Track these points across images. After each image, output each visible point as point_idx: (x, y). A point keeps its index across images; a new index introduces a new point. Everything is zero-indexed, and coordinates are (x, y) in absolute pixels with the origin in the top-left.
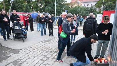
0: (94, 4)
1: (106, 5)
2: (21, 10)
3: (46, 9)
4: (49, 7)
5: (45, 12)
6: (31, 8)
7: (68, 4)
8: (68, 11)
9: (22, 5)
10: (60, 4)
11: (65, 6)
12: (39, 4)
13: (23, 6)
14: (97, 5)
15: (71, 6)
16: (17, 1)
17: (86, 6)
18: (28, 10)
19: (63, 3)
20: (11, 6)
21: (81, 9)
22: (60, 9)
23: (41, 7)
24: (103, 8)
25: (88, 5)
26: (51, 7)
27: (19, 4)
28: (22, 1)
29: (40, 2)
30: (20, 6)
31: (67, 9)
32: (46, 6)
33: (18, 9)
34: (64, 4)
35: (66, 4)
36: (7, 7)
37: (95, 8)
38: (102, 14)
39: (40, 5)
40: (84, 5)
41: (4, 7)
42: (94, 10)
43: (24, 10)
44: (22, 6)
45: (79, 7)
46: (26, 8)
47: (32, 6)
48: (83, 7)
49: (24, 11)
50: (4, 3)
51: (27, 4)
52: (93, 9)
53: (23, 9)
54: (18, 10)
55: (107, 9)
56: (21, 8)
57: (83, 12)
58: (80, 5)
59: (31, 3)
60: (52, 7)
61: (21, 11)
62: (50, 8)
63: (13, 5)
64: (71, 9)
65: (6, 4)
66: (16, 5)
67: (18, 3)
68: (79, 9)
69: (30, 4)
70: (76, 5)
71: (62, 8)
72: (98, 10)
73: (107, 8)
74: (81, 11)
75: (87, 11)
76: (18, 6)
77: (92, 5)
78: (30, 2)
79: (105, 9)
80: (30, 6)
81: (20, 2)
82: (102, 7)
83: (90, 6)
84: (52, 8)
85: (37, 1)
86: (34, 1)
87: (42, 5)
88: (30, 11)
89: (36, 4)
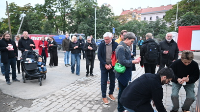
0: (161, 16)
1: (183, 16)
2: (38, 30)
3: (80, 27)
4: (84, 24)
5: (79, 32)
6: (55, 26)
7: (117, 18)
8: (117, 29)
9: (38, 23)
10: (103, 18)
11: (111, 21)
12: (67, 20)
13: (42, 24)
14: (167, 18)
15: (121, 21)
16: (32, 17)
17: (148, 19)
18: (48, 31)
19: (107, 17)
20: (21, 26)
21: (139, 25)
22: (103, 27)
23: (71, 25)
24: (178, 22)
25: (151, 19)
26: (88, 24)
27: (35, 21)
28: (39, 17)
29: (70, 17)
30: (36, 25)
31: (116, 26)
32: (78, 22)
33: (33, 29)
34: (109, 18)
35: (113, 19)
36: (15, 27)
37: (164, 23)
38: (178, 32)
39: (69, 22)
40: (145, 18)
41: (10, 27)
42: (162, 26)
43: (43, 31)
45: (136, 22)
46: (46, 27)
47: (56, 24)
48: (142, 22)
49: (43, 33)
50: (9, 20)
51: (47, 20)
52: (161, 24)
53: (40, 30)
55: (185, 24)
56: (38, 28)
57: (143, 30)
58: (137, 19)
59: (54, 19)
60: (90, 23)
61: (37, 33)
62: (86, 26)
63: (24, 24)
64: (122, 26)
65: (13, 21)
66: (30, 23)
67: (33, 19)
68: (136, 26)
69: (52, 20)
70: (130, 19)
71: (107, 24)
72: (168, 25)
73: (184, 21)
74: (139, 29)
75: (149, 28)
76: (33, 24)
77: (157, 17)
78: (53, 17)
79: (182, 23)
80: (52, 23)
81: (37, 18)
82: (177, 20)
83: (154, 19)
84: (89, 25)
85: (65, 16)
86: (59, 16)
87: (72, 21)
88: (53, 31)
89: (63, 21)
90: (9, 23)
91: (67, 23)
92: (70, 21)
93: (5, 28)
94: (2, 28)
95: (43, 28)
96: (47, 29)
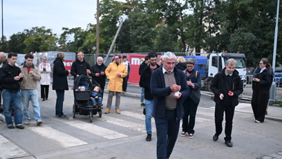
2: (146, 46)
3: (234, 38)
4: (245, 31)
5: (230, 49)
6: (179, 38)
9: (149, 31)
12: (207, 25)
13: (154, 34)
16: (138, 20)
18: (166, 47)
20: (116, 37)
23: (214, 35)
26: (253, 32)
27: (142, 27)
28: (150, 19)
29: (212, 17)
30: (143, 35)
33: (138, 43)
36: (107, 40)
39: (210, 28)
43: (155, 48)
44: (150, 33)
46: (163, 39)
47: (182, 33)
50: (98, 28)
51: (166, 25)
53: (150, 44)
54: (136, 46)
56: (147, 42)
59: (179, 22)
60: (259, 30)
61: (143, 51)
62: (250, 36)
63: (123, 34)
65: (106, 30)
66: (133, 33)
67: (140, 25)
69: (176, 24)
76: (139, 34)
78: (177, 18)
80: (175, 32)
81: (146, 21)
84: (257, 34)
85: (202, 15)
86: (190, 16)
87: (216, 25)
88: (175, 49)
89: (198, 25)
90: (98, 32)
91: (206, 30)
92: (212, 25)
93: (92, 41)
94: (88, 41)
95: (155, 42)
96: (164, 44)
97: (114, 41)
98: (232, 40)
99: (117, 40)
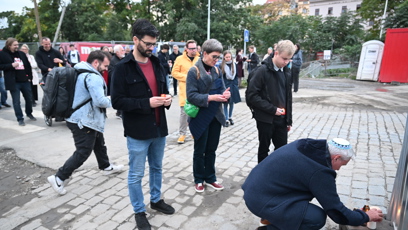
0: (352, 7)
1: (400, 6)
2: (95, 34)
3: (180, 28)
4: (189, 21)
5: (177, 38)
6: (129, 26)
7: (258, 9)
8: (257, 33)
9: (96, 19)
10: (228, 10)
11: (245, 17)
12: (155, 13)
13: (103, 21)
14: (365, 10)
15: (266, 16)
16: (83, 5)
17: (324, 13)
18: (117, 35)
19: (237, 7)
20: (60, 23)
21: (303, 26)
22: (228, 30)
23: (161, 24)
24: (387, 19)
25: (330, 12)
26: (196, 22)
27: (89, 14)
28: (97, 5)
29: (159, 6)
30: (91, 22)
31: (253, 27)
32: (177, 18)
33: (86, 30)
34: (241, 10)
35: (249, 11)
36: (50, 26)
37: (357, 22)
38: (383, 42)
39: (158, 17)
40: (317, 11)
41: (39, 27)
42: (352, 28)
43: (105, 36)
44: (98, 21)
45: (296, 18)
46: (112, 27)
47: (131, 21)
48: (311, 18)
49: (106, 39)
50: (36, 13)
51: (114, 13)
52: (351, 24)
53: (99, 32)
54: (85, 34)
55: (401, 23)
56: (96, 29)
57: (310, 37)
58: (300, 11)
59: (127, 10)
60: (201, 20)
61: (93, 40)
62: (193, 26)
63: (69, 21)
64: (266, 28)
65: (46, 15)
66: (79, 19)
67: (86, 11)
68: (298, 27)
69: (124, 12)
70: (285, 13)
71: (236, 23)
72: (366, 26)
73: (402, 17)
74: (304, 34)
75: (325, 32)
76: (86, 21)
77: (344, 8)
78: (125, 5)
79: (395, 21)
80: (124, 20)
81: (92, 7)
82: (384, 16)
83: (337, 13)
84: (199, 25)
85: (149, 4)
86: (138, 4)
87: (163, 14)
88: (126, 37)
89: (146, 14)
90: (37, 18)
91: (155, 19)
92: (160, 15)
93: (32, 28)
94: (26, 28)
95: (104, 29)
96: (114, 32)
97: (58, 28)
98: (178, 29)
99: (62, 27)
